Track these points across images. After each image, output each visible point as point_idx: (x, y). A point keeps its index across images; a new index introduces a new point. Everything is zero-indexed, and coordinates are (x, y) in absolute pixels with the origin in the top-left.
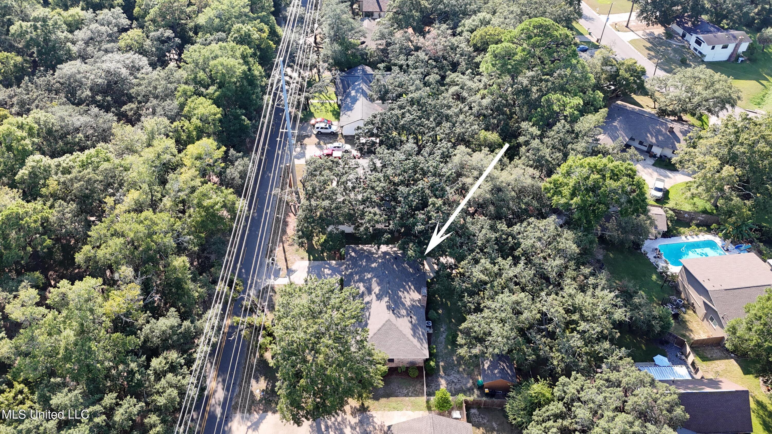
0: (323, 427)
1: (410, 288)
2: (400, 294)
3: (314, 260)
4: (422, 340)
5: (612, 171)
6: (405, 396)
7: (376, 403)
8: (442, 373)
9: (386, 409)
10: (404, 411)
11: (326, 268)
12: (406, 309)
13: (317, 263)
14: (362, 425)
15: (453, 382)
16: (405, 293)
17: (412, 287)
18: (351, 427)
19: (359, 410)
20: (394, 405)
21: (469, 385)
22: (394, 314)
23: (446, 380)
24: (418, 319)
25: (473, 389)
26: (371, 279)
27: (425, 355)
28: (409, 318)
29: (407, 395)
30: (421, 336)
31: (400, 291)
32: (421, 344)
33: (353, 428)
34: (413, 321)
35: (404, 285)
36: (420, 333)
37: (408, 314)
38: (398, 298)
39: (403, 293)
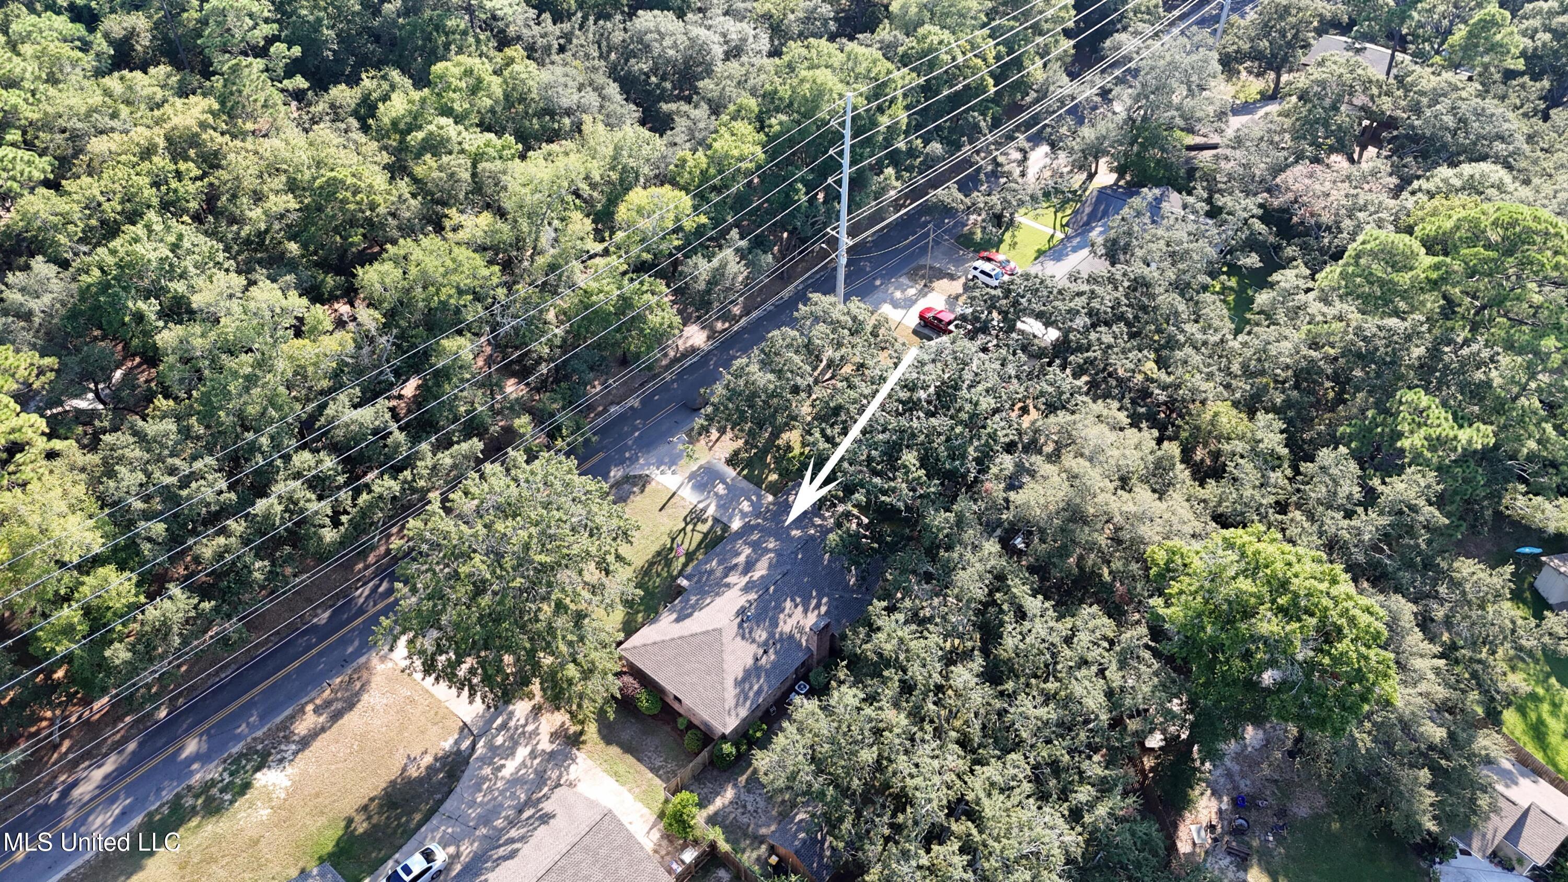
0: (499, 721)
1: (818, 606)
2: (788, 604)
3: (745, 477)
4: (746, 699)
5: (1296, 595)
6: (651, 770)
7: (602, 745)
8: (743, 779)
9: (605, 766)
10: (623, 790)
11: (749, 499)
12: (771, 635)
13: (745, 484)
14: (548, 761)
15: (745, 807)
16: (800, 609)
17: (823, 609)
18: (532, 752)
19: (567, 737)
21: (763, 831)
22: (740, 626)
23: (737, 796)
24: (775, 665)
25: (762, 843)
26: (770, 551)
27: (725, 726)
28: (761, 651)
29: (654, 770)
30: (751, 694)
31: (793, 600)
32: (737, 705)
33: (533, 755)
34: (764, 661)
35: (811, 597)
36: (756, 687)
37: (766, 643)
38: (775, 608)
39: (796, 606)
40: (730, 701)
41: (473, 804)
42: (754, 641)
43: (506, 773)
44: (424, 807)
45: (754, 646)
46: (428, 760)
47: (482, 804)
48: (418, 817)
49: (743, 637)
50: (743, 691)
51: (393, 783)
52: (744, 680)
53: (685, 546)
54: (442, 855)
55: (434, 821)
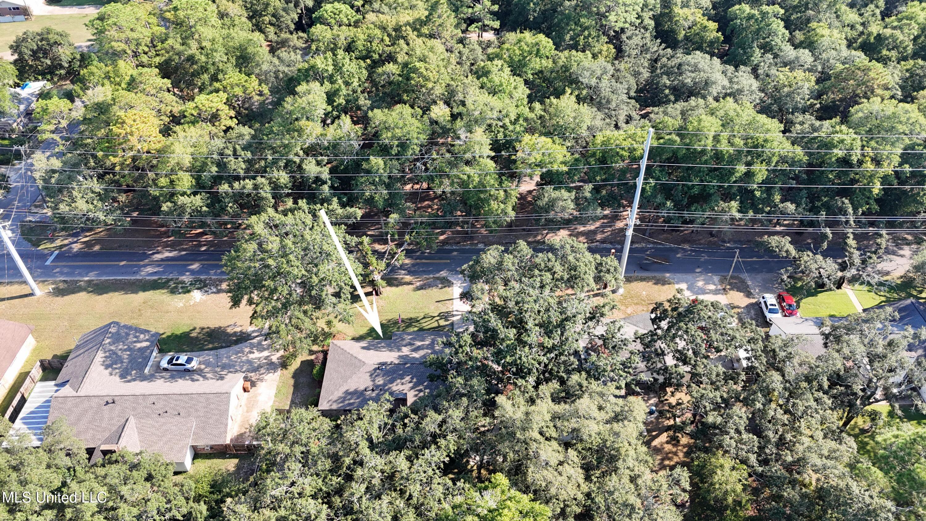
1: (420, 391)
2: (408, 378)
4: (342, 402)
7: (290, 375)
9: (281, 384)
10: (273, 398)
12: (385, 384)
14: (268, 364)
16: (411, 385)
20: (284, 390)
22: (375, 370)
24: (370, 399)
27: (321, 405)
28: (372, 388)
30: (347, 402)
31: (412, 378)
32: (335, 401)
33: (266, 358)
34: (368, 393)
35: (422, 384)
36: (352, 401)
37: (377, 386)
38: (400, 375)
39: (410, 382)
40: (335, 397)
41: (228, 357)
42: (373, 381)
43: (251, 356)
44: (216, 345)
45: (372, 383)
46: (238, 329)
47: (231, 360)
48: (210, 346)
49: (371, 375)
50: (345, 398)
51: (220, 327)
52: (351, 393)
53: (424, 325)
54: (194, 364)
55: (212, 352)
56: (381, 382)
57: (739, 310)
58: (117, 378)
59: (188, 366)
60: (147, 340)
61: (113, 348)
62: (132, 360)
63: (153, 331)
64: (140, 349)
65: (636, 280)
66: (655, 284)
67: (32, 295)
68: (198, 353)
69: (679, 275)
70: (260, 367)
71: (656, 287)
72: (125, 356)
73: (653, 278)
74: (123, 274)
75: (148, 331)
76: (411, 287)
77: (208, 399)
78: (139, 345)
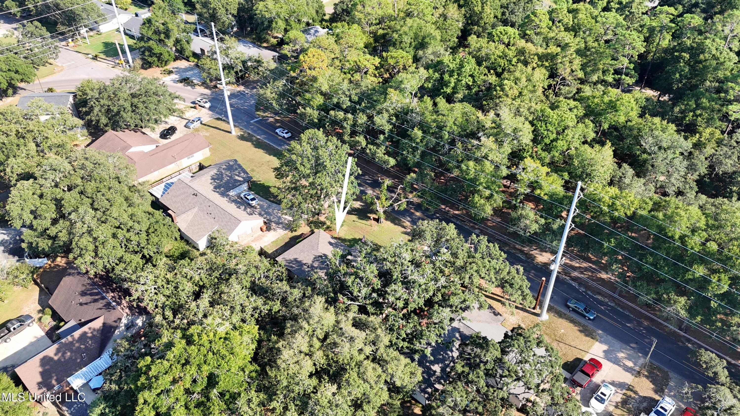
22: (319, 256)
32: (286, 260)
40: (288, 258)
42: (313, 262)
43: (284, 216)
45: (311, 263)
49: (315, 258)
50: (292, 261)
52: (297, 261)
54: (254, 203)
55: (269, 203)
56: (316, 265)
57: (633, 395)
58: (212, 187)
59: (251, 202)
60: (243, 178)
61: (223, 171)
62: (228, 182)
63: (250, 175)
64: (236, 180)
65: (566, 319)
66: (580, 331)
67: (230, 132)
68: (262, 199)
69: (610, 338)
70: (282, 223)
71: (578, 333)
72: (226, 179)
73: (583, 326)
74: (274, 143)
75: (247, 173)
76: (403, 230)
77: (230, 219)
78: (237, 178)
